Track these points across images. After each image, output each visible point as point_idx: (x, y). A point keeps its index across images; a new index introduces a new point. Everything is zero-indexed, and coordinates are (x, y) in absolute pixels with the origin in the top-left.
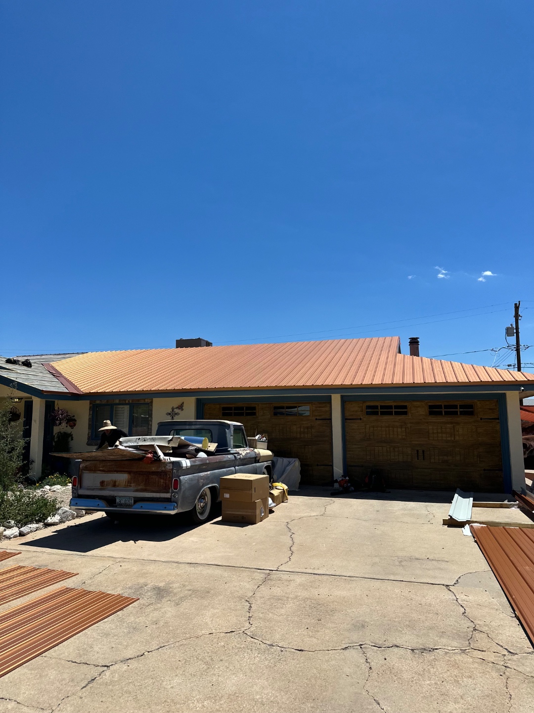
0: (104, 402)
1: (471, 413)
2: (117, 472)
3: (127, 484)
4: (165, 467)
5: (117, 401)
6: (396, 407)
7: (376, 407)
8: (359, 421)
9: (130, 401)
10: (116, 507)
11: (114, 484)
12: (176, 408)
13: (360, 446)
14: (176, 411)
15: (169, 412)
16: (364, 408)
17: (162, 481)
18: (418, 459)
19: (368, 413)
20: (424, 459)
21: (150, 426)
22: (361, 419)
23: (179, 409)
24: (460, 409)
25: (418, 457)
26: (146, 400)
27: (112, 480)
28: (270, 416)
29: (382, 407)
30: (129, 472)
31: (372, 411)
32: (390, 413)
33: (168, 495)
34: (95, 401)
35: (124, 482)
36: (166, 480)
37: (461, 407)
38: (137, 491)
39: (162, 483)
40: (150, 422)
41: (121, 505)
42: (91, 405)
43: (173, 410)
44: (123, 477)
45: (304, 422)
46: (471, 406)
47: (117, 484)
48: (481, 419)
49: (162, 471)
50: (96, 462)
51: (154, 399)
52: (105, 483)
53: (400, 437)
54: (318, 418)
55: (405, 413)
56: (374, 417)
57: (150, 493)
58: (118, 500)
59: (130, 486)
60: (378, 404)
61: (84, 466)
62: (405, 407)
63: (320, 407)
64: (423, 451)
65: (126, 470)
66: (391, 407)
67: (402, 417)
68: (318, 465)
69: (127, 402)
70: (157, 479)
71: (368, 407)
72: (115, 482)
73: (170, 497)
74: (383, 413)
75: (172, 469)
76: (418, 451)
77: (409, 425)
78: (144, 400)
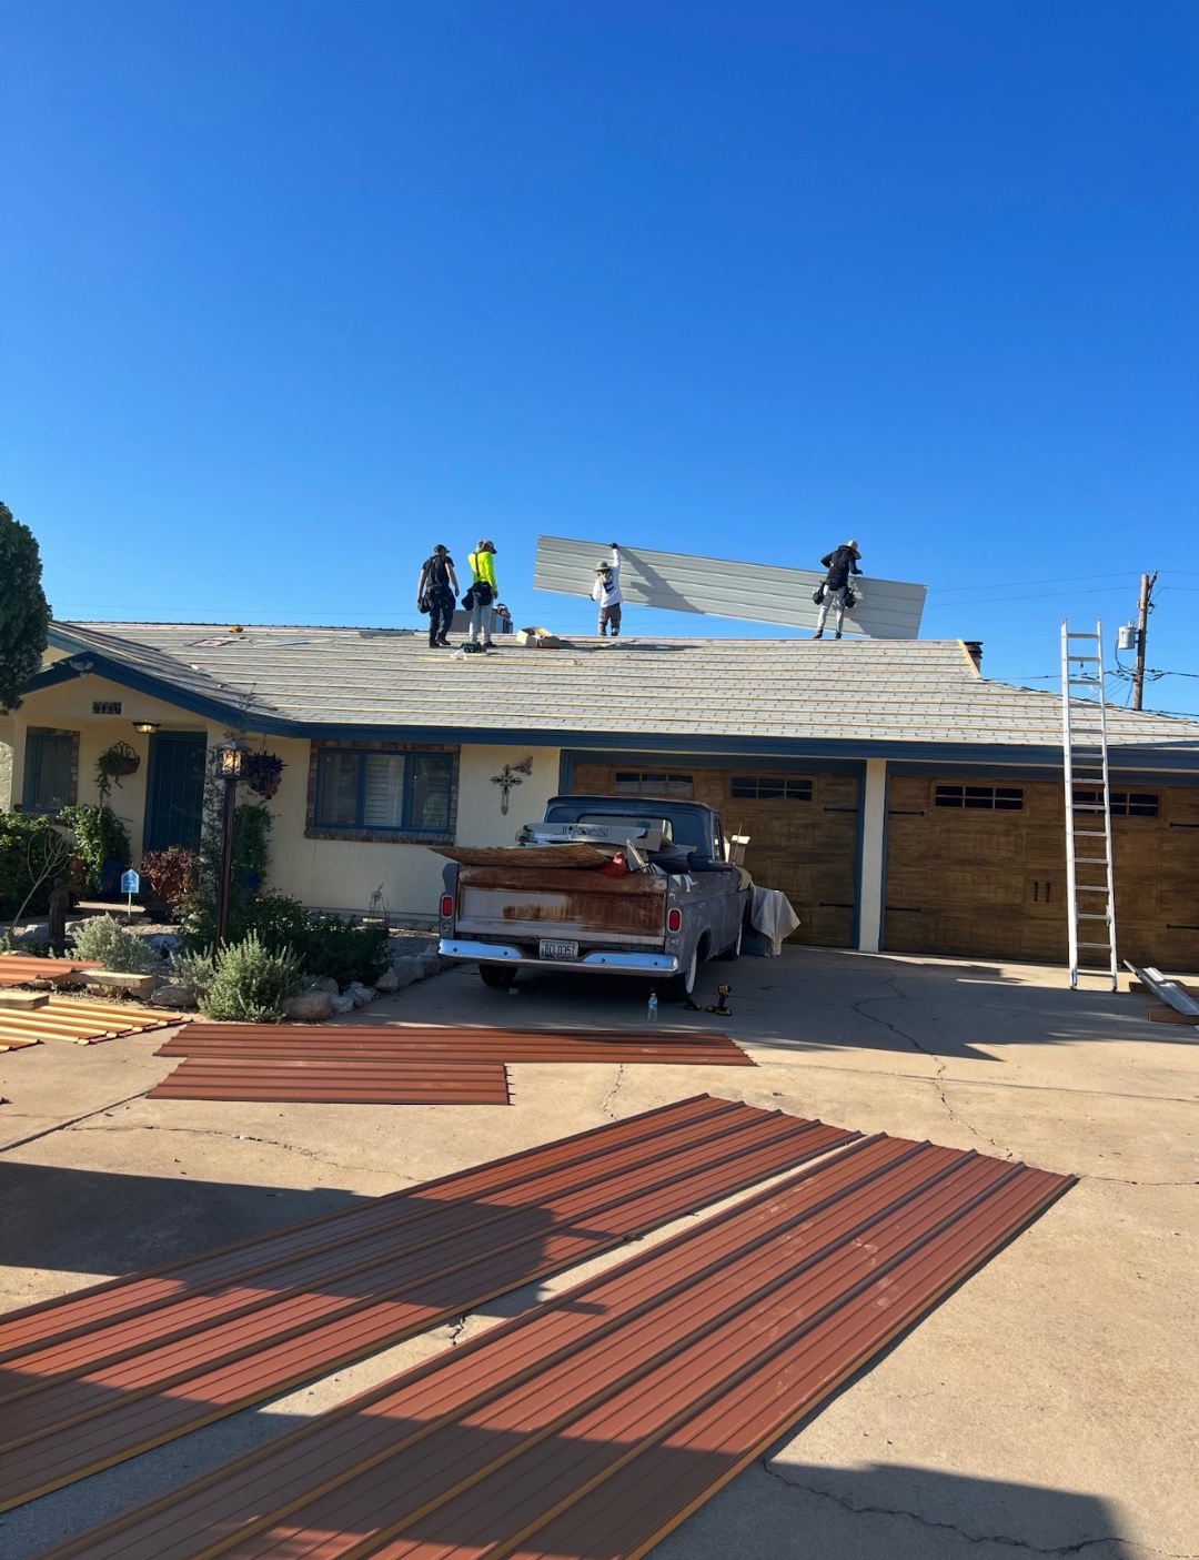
0: (346, 744)
1: (1152, 812)
2: (542, 890)
3: (564, 916)
4: (651, 886)
5: (378, 745)
6: (1000, 792)
7: (958, 790)
8: (919, 817)
9: (409, 747)
10: (538, 959)
11: (537, 915)
12: (516, 769)
13: (916, 870)
14: (515, 774)
15: (499, 776)
16: (933, 791)
17: (642, 912)
18: (1036, 900)
19: (939, 802)
20: (1048, 901)
21: (453, 804)
22: (922, 814)
23: (523, 771)
24: (1131, 802)
25: (1036, 896)
26: (446, 748)
27: (532, 907)
28: (721, 797)
29: (970, 791)
30: (569, 892)
31: (948, 798)
32: (987, 805)
33: (658, 941)
34: (325, 740)
35: (559, 911)
36: (650, 911)
37: (1134, 798)
38: (587, 929)
39: (642, 917)
40: (454, 796)
41: (549, 956)
42: (316, 750)
43: (507, 773)
44: (556, 902)
45: (798, 815)
46: (1154, 799)
47: (542, 914)
48: (1172, 825)
49: (645, 894)
50: (495, 869)
51: (463, 745)
52: (516, 912)
53: (1003, 854)
54: (829, 807)
55: (1018, 806)
56: (951, 811)
57: (617, 935)
58: (542, 947)
59: (571, 919)
60: (964, 784)
61: (470, 875)
62: (1019, 793)
63: (835, 784)
64: (1048, 885)
65: (565, 887)
66: (988, 792)
67: (1012, 813)
68: (822, 905)
69: (401, 748)
70: (631, 910)
71: (940, 790)
72: (538, 910)
73: (661, 944)
74: (970, 804)
75: (667, 891)
76: (1036, 884)
77: (1024, 831)
78: (442, 746)
